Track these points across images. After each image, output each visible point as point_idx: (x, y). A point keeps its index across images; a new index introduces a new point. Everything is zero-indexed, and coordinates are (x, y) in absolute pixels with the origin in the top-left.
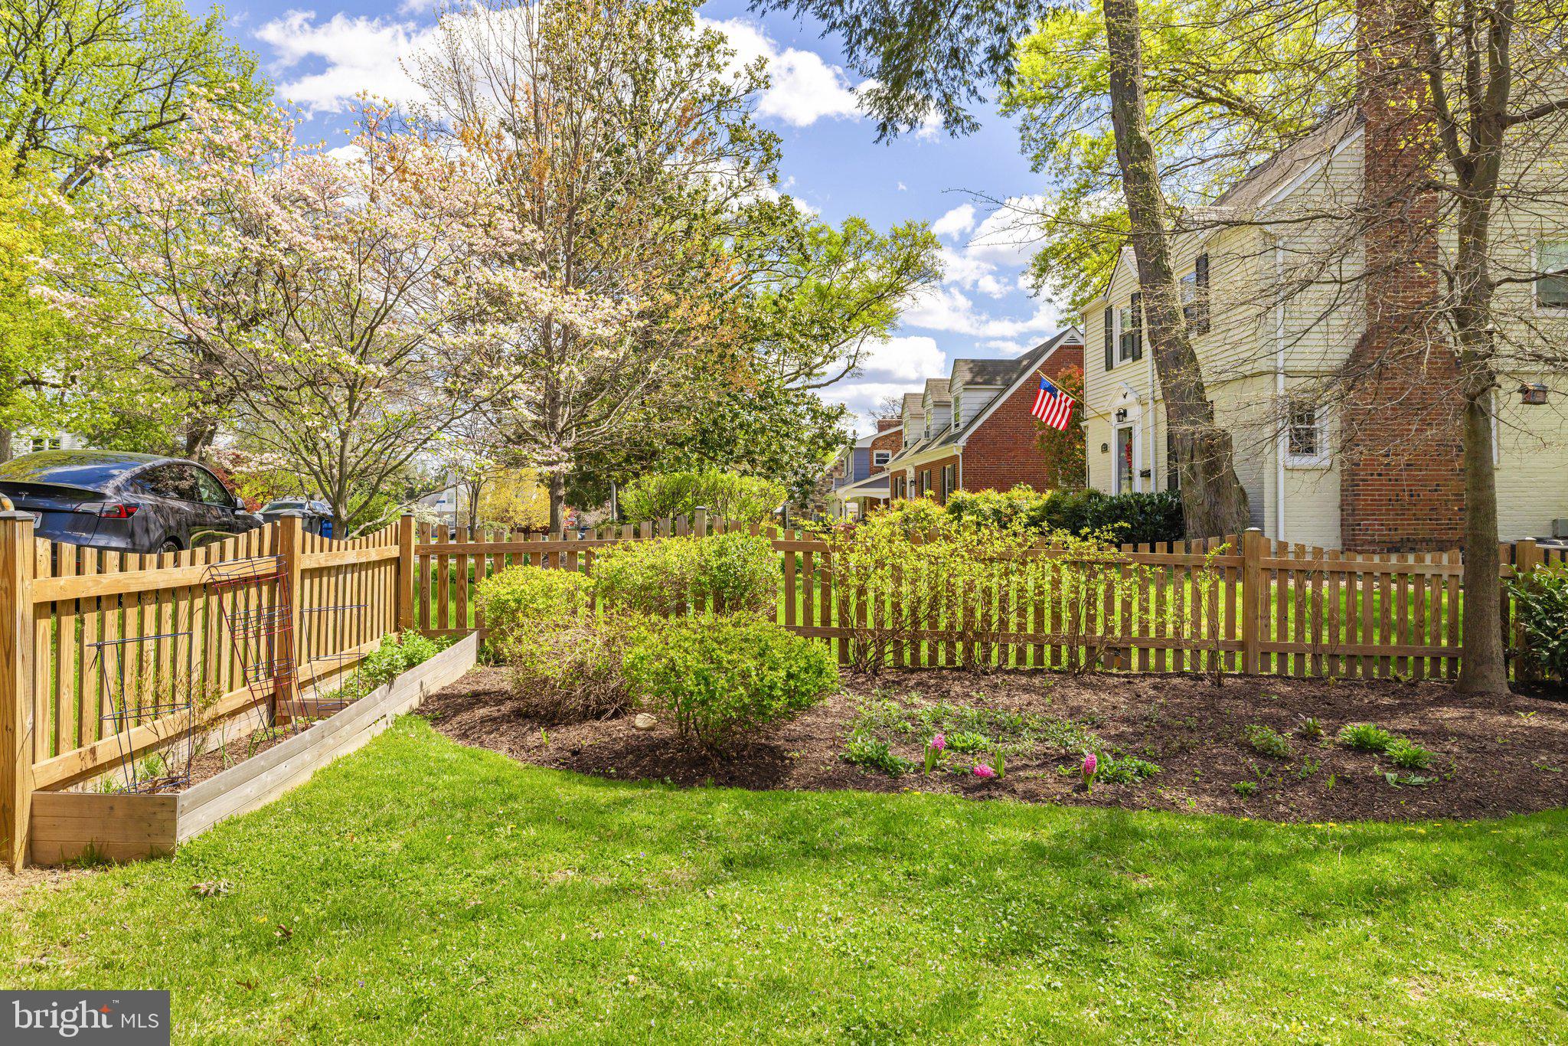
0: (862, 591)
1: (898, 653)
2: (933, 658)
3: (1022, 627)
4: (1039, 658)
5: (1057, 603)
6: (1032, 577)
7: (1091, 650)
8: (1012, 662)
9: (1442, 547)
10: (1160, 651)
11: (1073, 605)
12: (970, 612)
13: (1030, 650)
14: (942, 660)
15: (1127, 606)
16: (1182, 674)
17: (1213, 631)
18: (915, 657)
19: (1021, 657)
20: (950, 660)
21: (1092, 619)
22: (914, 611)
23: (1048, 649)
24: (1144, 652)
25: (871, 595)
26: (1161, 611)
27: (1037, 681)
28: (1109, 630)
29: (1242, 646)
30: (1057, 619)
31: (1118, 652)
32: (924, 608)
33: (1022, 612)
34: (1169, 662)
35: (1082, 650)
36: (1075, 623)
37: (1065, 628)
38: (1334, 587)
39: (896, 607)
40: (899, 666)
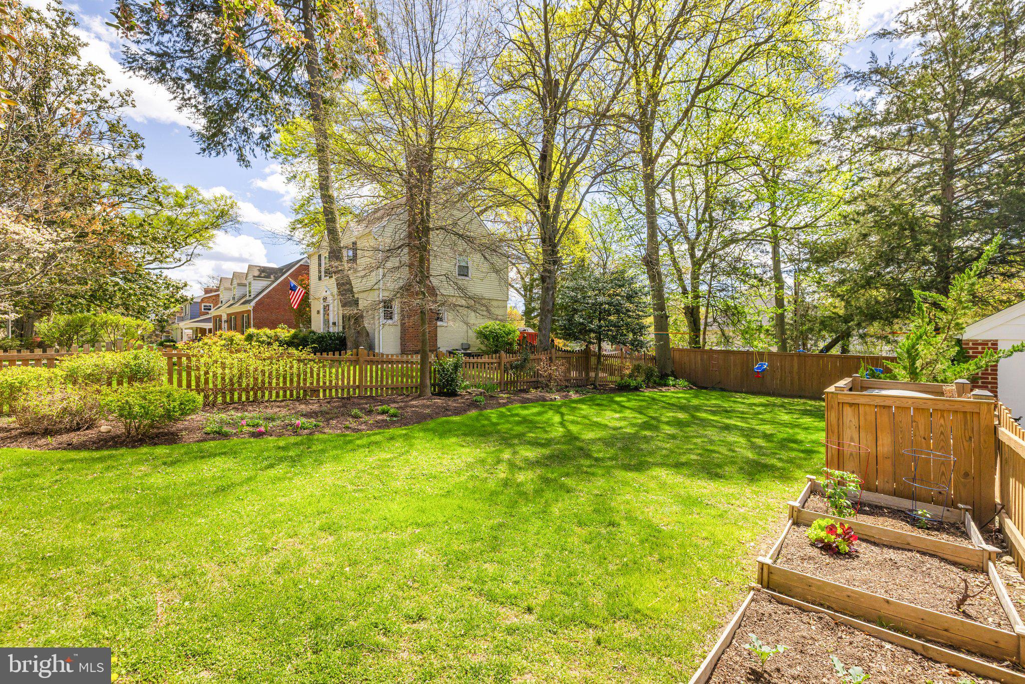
0: (207, 373)
1: (224, 397)
2: (240, 398)
3: (278, 384)
4: (285, 396)
5: (292, 374)
6: (281, 365)
7: (305, 391)
8: (274, 398)
9: (417, 353)
10: (330, 390)
11: (299, 376)
12: (256, 379)
13: (281, 393)
14: (244, 399)
15: (318, 375)
16: (338, 398)
17: (349, 382)
18: (232, 398)
19: (278, 395)
20: (248, 399)
21: (305, 380)
22: (231, 380)
23: (288, 392)
24: (325, 391)
25: (211, 374)
26: (331, 376)
27: (283, 404)
28: (312, 383)
29: (358, 387)
30: (291, 381)
31: (315, 391)
32: (235, 380)
33: (278, 379)
34: (334, 394)
35: (302, 392)
36: (299, 383)
37: (295, 384)
38: (387, 366)
39: (223, 379)
40: (224, 402)
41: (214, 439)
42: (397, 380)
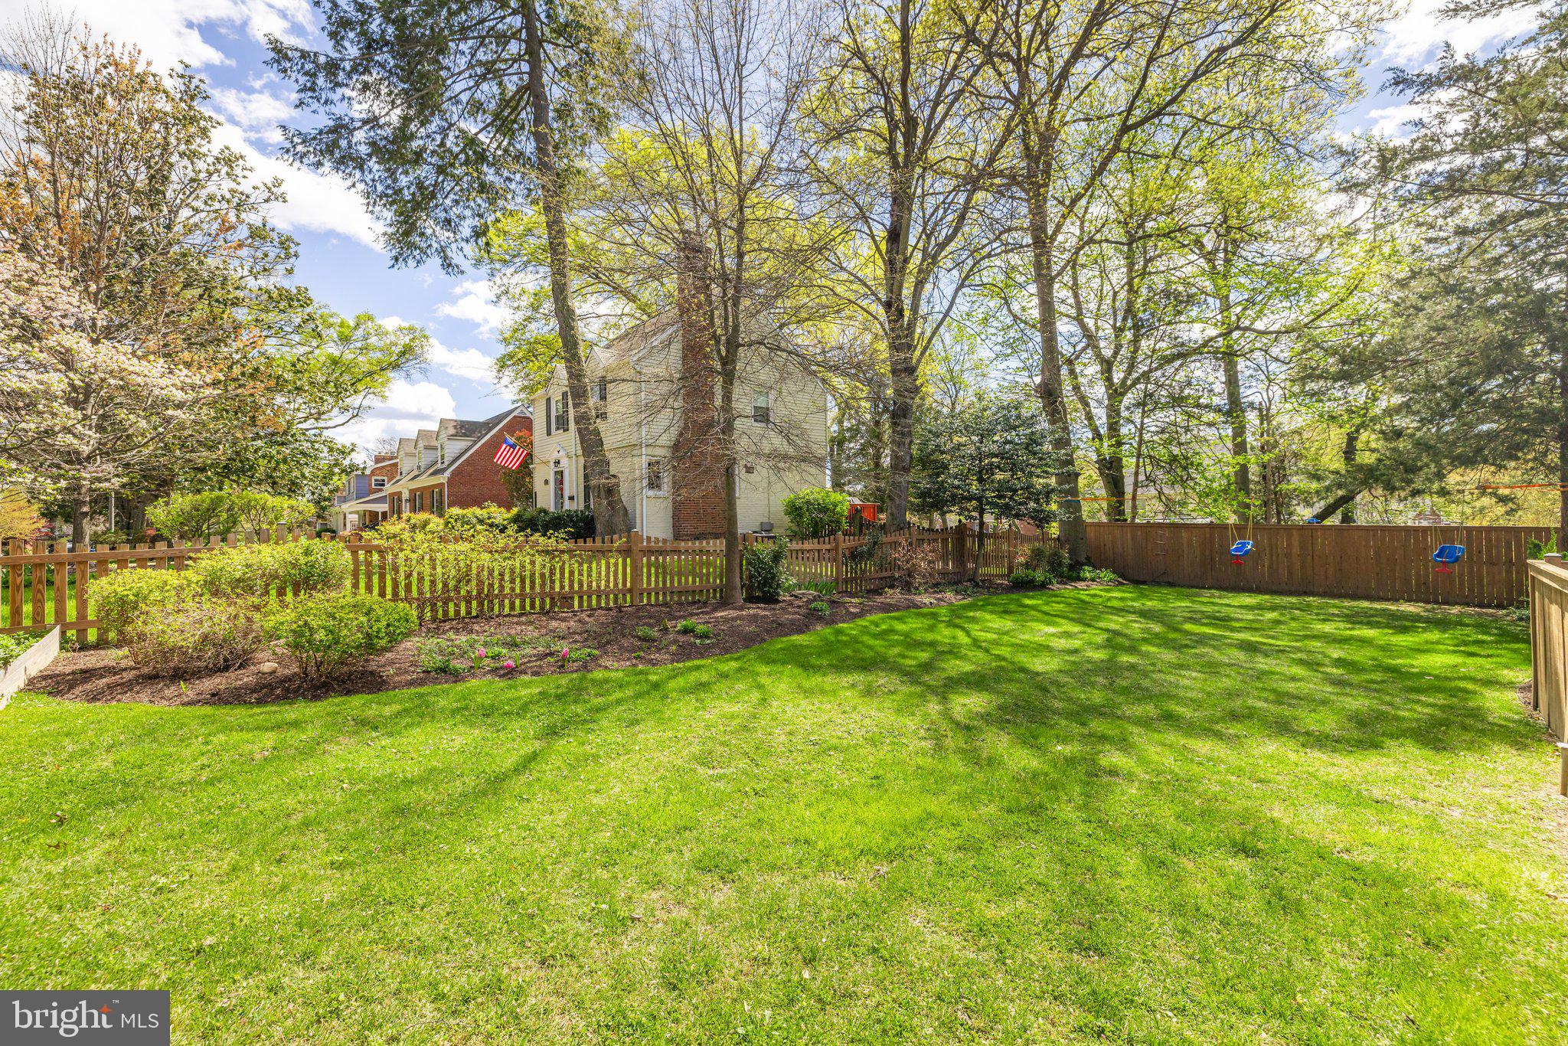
0: (409, 576)
1: (434, 610)
2: (457, 612)
3: (513, 589)
4: (523, 607)
5: (533, 575)
6: (520, 560)
7: (552, 599)
8: (507, 611)
9: (717, 536)
10: (590, 597)
11: (542, 575)
12: (480, 583)
13: (518, 602)
14: (463, 613)
15: (572, 573)
16: (601, 608)
17: (616, 584)
18: (446, 613)
19: (512, 607)
20: (469, 612)
21: (553, 582)
22: (445, 585)
23: (528, 601)
24: (581, 598)
25: (415, 574)
26: (590, 576)
27: (523, 619)
28: (562, 587)
29: (630, 591)
30: (533, 582)
31: (567, 599)
32: (452, 584)
33: (513, 581)
34: (594, 602)
35: (548, 600)
36: (543, 585)
37: (538, 589)
38: (672, 559)
39: (433, 583)
40: (434, 620)
41: (436, 681)
42: (687, 580)
